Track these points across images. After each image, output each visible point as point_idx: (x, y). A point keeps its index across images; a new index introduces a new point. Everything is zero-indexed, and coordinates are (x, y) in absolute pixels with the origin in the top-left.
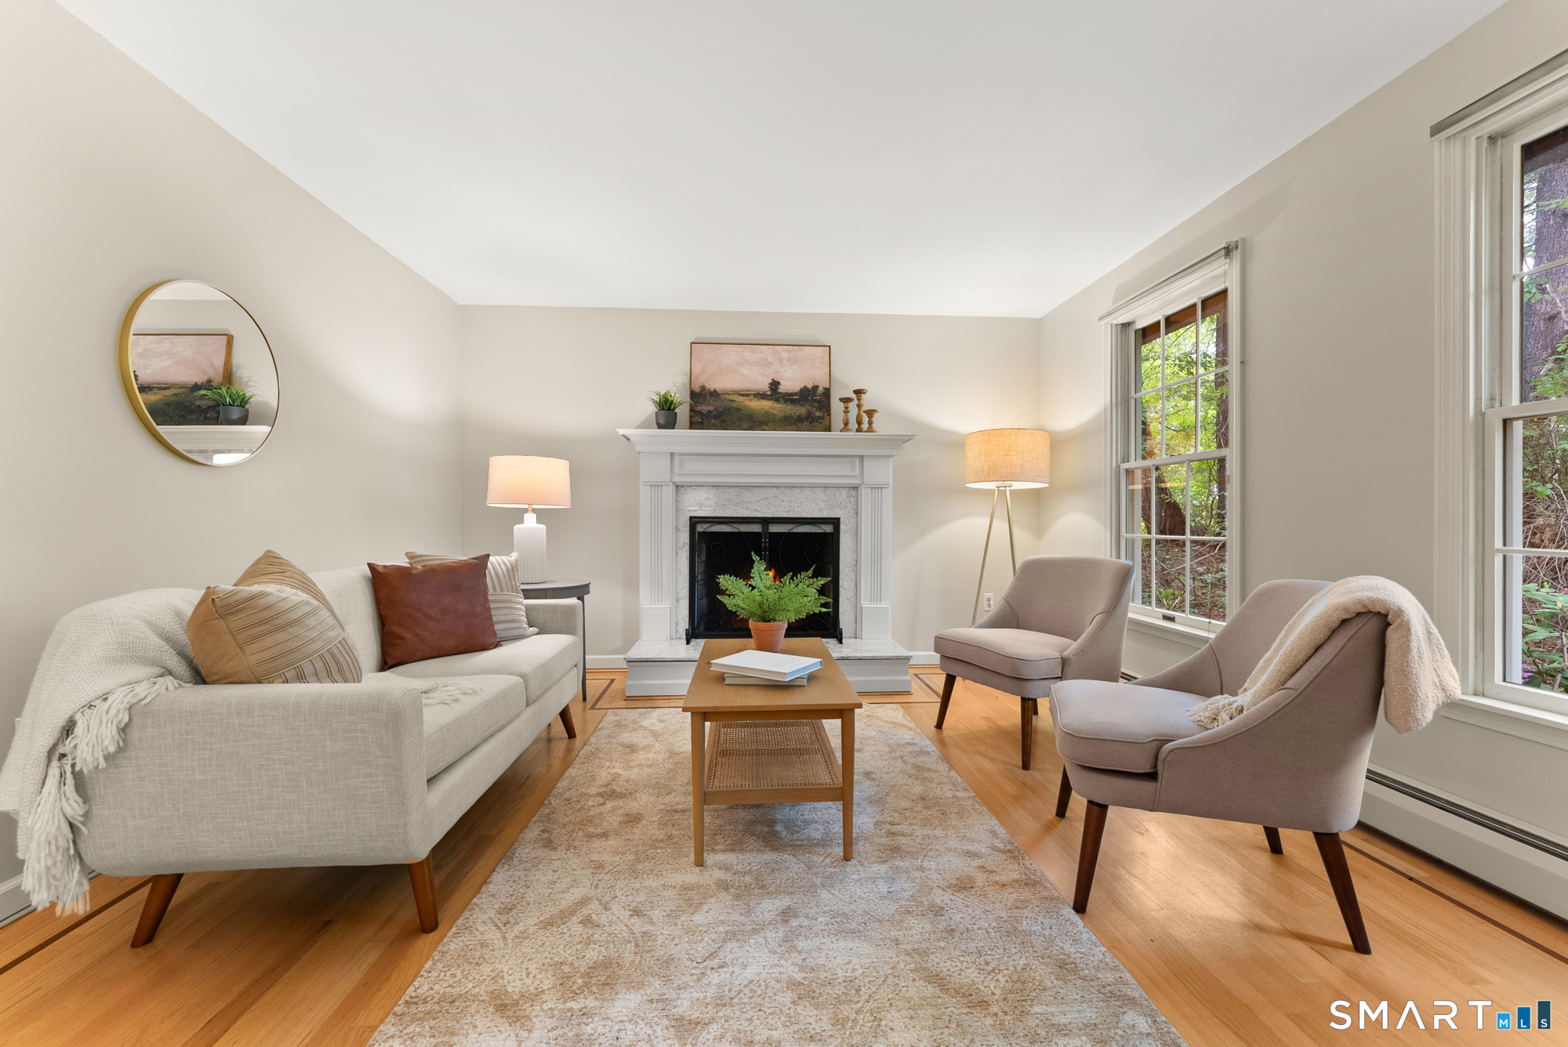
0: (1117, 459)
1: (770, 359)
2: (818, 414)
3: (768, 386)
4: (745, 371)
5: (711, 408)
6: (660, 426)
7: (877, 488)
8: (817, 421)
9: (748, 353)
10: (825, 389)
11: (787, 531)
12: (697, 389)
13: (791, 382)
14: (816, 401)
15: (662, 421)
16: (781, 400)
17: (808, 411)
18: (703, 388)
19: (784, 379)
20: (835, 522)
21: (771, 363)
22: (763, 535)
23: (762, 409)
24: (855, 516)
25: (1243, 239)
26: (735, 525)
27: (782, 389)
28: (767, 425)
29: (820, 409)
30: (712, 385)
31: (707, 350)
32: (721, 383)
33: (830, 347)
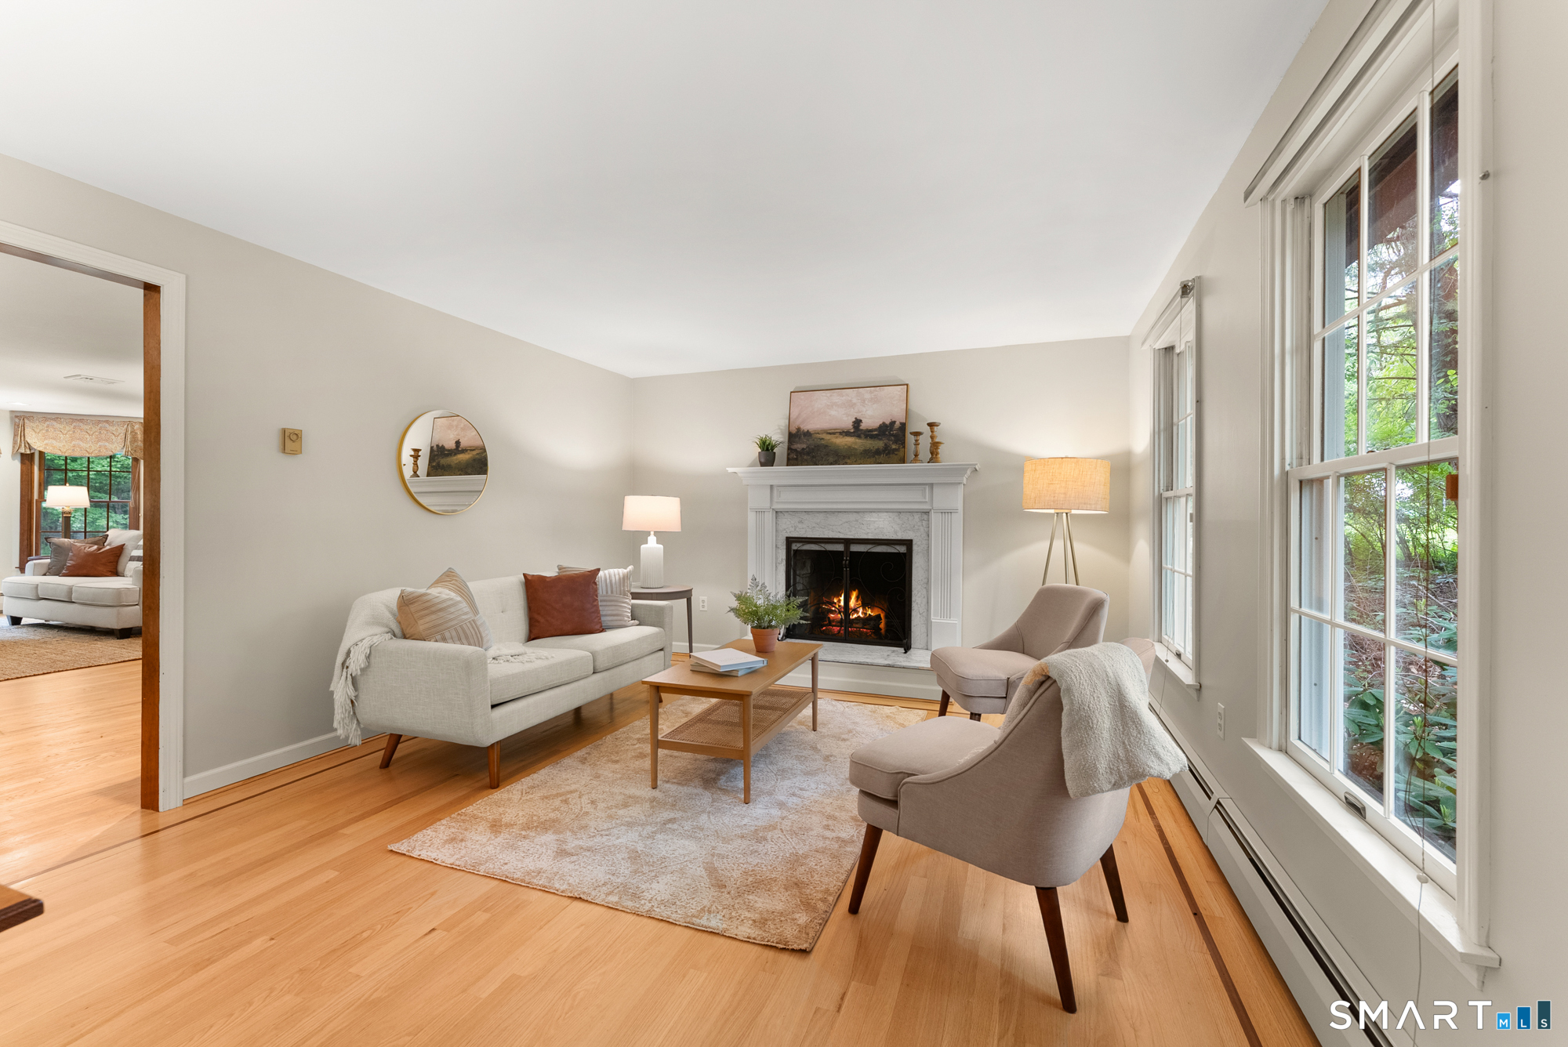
0: (1159, 487)
1: (854, 401)
2: (894, 447)
3: (852, 424)
4: (833, 413)
5: (804, 446)
6: (763, 464)
7: (948, 512)
8: (893, 453)
9: (836, 397)
10: (901, 423)
11: (865, 551)
12: (794, 430)
13: (872, 418)
14: (893, 435)
15: (763, 460)
16: (862, 436)
17: (886, 445)
18: (799, 429)
19: (865, 418)
20: (908, 543)
21: (855, 404)
22: (845, 555)
23: (846, 445)
24: (926, 538)
25: (1199, 277)
26: (823, 545)
27: (863, 426)
28: (849, 458)
29: (895, 442)
30: (806, 427)
31: (802, 397)
32: (812, 425)
33: (907, 385)
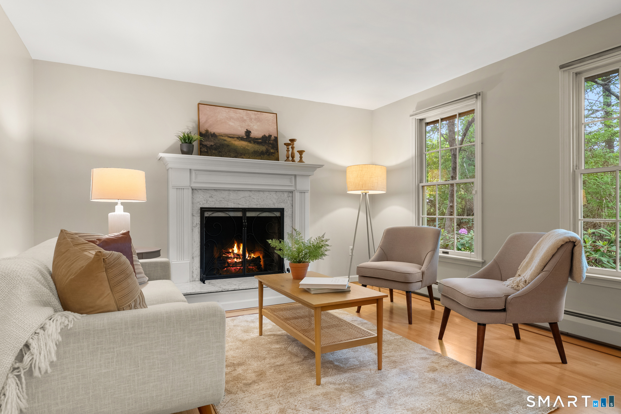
0: (418, 181)
1: (245, 118)
2: (272, 151)
3: (244, 133)
4: (231, 124)
5: (212, 144)
6: (183, 153)
7: (303, 192)
8: (272, 155)
9: (232, 113)
10: (275, 137)
11: (256, 215)
12: (203, 132)
13: (257, 132)
14: (270, 143)
15: (185, 150)
16: (252, 142)
17: (267, 149)
18: (207, 131)
19: (253, 130)
20: (282, 211)
21: (245, 120)
22: (243, 218)
23: (242, 146)
24: (291, 207)
26: (227, 213)
27: (253, 135)
28: (244, 155)
29: (273, 148)
30: (213, 130)
31: (208, 109)
32: (218, 129)
33: (276, 114)
